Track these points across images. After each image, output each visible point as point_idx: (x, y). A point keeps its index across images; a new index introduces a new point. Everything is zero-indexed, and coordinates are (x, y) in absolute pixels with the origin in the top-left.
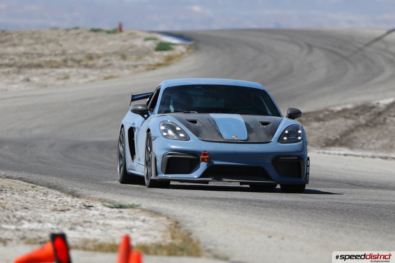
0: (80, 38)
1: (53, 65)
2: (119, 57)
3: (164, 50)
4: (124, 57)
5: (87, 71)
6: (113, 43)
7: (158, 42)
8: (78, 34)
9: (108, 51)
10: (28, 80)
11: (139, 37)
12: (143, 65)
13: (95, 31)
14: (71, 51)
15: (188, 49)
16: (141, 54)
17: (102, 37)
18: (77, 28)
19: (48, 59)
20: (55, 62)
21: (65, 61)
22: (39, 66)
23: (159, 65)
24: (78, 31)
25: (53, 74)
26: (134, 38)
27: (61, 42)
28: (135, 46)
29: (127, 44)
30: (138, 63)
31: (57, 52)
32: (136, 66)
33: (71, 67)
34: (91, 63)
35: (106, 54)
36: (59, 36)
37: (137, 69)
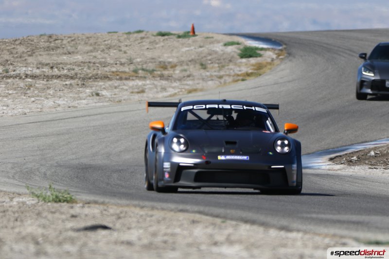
0: (146, 44)
1: (122, 77)
2: (198, 66)
3: (250, 56)
4: (203, 66)
5: (164, 83)
6: (187, 49)
7: (242, 47)
8: (142, 38)
9: (183, 59)
10: (98, 95)
11: (218, 42)
12: (229, 75)
13: (162, 35)
14: (139, 60)
15: (279, 55)
16: (223, 62)
17: (173, 42)
18: (139, 32)
19: (114, 69)
20: (124, 72)
21: (136, 71)
22: (106, 78)
23: (249, 75)
24: (142, 35)
25: (125, 87)
26: (212, 43)
27: (124, 49)
28: (216, 52)
29: (204, 50)
30: (222, 73)
31: (123, 61)
32: (221, 77)
33: (145, 78)
34: (166, 73)
35: (181, 63)
36: (119, 41)
37: (222, 81)
